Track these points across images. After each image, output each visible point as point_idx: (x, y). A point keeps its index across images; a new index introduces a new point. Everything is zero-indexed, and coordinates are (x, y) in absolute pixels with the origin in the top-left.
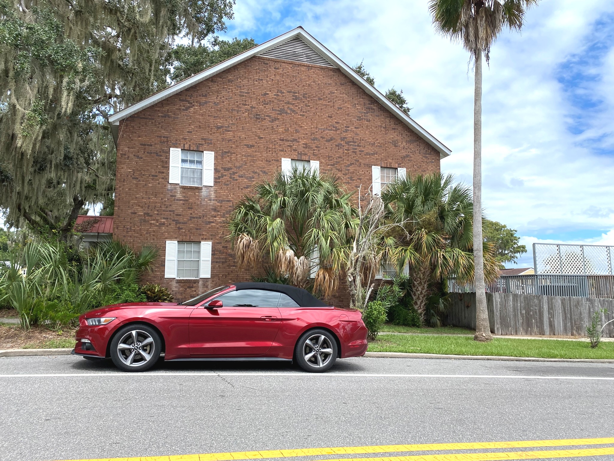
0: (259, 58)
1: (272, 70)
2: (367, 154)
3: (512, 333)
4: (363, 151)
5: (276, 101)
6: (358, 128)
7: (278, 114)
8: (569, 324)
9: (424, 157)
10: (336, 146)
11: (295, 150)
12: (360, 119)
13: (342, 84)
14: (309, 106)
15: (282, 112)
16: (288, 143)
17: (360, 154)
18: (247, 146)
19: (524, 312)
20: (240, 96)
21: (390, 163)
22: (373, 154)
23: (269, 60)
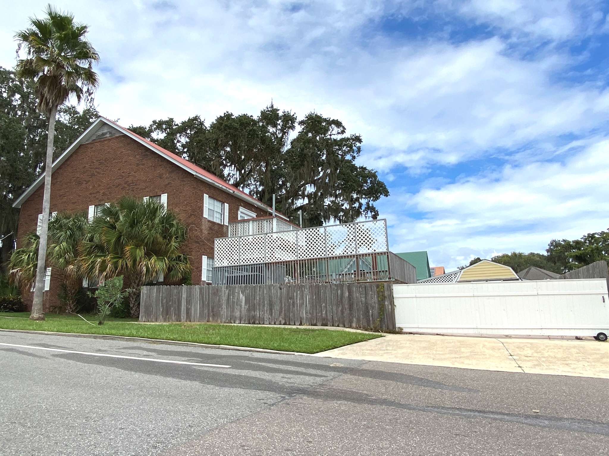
0: (83, 145)
1: (89, 150)
2: (141, 189)
3: (153, 320)
4: (138, 188)
5: (89, 169)
6: (136, 172)
7: (90, 177)
8: (206, 311)
9: (182, 181)
10: (122, 189)
11: (97, 199)
12: (138, 165)
13: (128, 144)
14: (107, 166)
15: (93, 175)
16: (93, 195)
17: (136, 191)
18: (73, 203)
19: (165, 301)
20: (73, 172)
21: (157, 192)
22: (145, 189)
23: (88, 144)
